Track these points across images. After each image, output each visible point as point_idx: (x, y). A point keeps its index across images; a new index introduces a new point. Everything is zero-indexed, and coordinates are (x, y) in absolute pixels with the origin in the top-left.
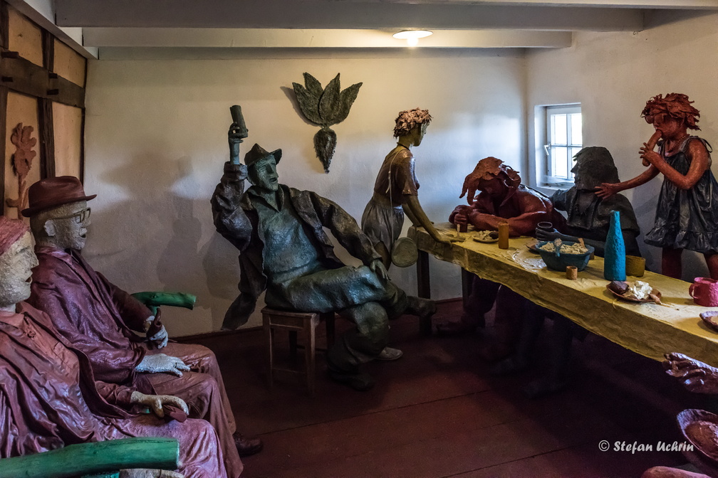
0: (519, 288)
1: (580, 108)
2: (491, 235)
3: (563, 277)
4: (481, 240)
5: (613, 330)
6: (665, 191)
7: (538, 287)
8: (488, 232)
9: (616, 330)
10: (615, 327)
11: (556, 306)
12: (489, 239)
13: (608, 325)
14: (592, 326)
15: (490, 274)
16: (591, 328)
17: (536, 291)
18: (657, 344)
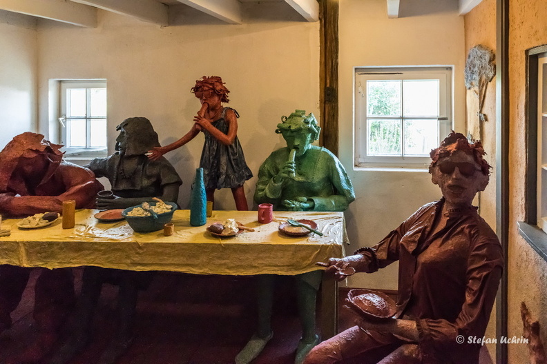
0: (111, 262)
1: (105, 84)
2: (44, 218)
3: (159, 236)
4: (34, 226)
5: (221, 265)
6: (207, 149)
7: (138, 253)
8: (39, 216)
9: (225, 264)
10: (223, 262)
11: (161, 265)
12: (44, 223)
13: (216, 263)
14: (201, 269)
15: (66, 260)
16: (202, 271)
17: (135, 259)
18: (260, 262)
